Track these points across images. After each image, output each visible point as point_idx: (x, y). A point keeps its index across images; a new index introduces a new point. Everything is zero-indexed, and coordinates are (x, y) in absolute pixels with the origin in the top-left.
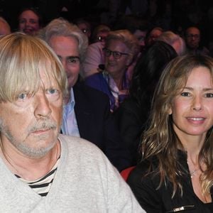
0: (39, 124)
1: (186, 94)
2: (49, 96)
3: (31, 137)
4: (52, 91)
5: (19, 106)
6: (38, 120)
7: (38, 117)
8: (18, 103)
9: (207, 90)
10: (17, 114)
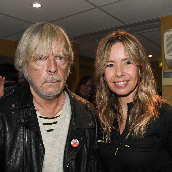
0: (50, 78)
1: (111, 66)
2: (58, 61)
3: (45, 85)
4: (61, 58)
5: (38, 65)
6: (48, 75)
7: (49, 72)
8: (37, 62)
9: (125, 59)
10: (36, 70)
